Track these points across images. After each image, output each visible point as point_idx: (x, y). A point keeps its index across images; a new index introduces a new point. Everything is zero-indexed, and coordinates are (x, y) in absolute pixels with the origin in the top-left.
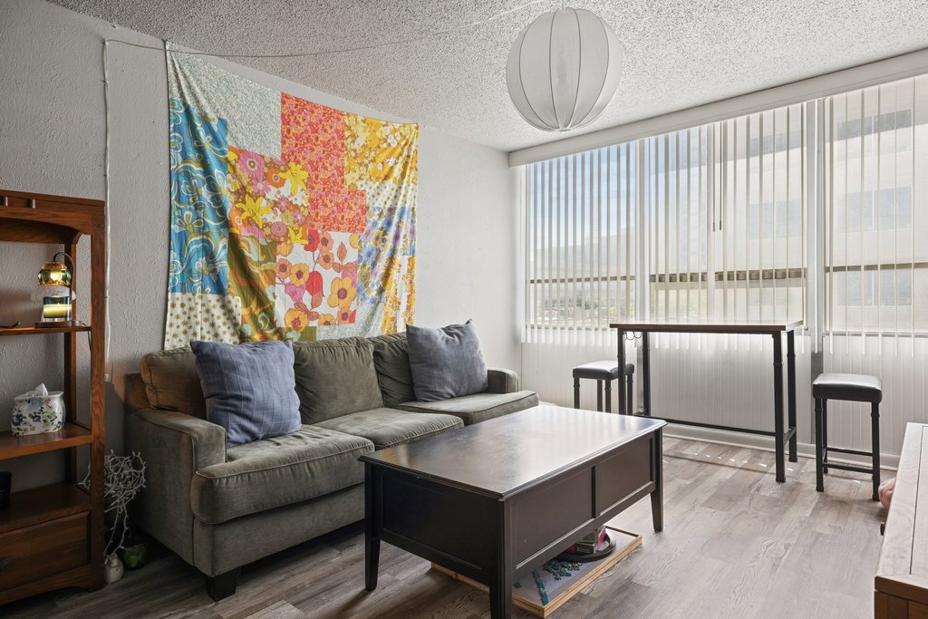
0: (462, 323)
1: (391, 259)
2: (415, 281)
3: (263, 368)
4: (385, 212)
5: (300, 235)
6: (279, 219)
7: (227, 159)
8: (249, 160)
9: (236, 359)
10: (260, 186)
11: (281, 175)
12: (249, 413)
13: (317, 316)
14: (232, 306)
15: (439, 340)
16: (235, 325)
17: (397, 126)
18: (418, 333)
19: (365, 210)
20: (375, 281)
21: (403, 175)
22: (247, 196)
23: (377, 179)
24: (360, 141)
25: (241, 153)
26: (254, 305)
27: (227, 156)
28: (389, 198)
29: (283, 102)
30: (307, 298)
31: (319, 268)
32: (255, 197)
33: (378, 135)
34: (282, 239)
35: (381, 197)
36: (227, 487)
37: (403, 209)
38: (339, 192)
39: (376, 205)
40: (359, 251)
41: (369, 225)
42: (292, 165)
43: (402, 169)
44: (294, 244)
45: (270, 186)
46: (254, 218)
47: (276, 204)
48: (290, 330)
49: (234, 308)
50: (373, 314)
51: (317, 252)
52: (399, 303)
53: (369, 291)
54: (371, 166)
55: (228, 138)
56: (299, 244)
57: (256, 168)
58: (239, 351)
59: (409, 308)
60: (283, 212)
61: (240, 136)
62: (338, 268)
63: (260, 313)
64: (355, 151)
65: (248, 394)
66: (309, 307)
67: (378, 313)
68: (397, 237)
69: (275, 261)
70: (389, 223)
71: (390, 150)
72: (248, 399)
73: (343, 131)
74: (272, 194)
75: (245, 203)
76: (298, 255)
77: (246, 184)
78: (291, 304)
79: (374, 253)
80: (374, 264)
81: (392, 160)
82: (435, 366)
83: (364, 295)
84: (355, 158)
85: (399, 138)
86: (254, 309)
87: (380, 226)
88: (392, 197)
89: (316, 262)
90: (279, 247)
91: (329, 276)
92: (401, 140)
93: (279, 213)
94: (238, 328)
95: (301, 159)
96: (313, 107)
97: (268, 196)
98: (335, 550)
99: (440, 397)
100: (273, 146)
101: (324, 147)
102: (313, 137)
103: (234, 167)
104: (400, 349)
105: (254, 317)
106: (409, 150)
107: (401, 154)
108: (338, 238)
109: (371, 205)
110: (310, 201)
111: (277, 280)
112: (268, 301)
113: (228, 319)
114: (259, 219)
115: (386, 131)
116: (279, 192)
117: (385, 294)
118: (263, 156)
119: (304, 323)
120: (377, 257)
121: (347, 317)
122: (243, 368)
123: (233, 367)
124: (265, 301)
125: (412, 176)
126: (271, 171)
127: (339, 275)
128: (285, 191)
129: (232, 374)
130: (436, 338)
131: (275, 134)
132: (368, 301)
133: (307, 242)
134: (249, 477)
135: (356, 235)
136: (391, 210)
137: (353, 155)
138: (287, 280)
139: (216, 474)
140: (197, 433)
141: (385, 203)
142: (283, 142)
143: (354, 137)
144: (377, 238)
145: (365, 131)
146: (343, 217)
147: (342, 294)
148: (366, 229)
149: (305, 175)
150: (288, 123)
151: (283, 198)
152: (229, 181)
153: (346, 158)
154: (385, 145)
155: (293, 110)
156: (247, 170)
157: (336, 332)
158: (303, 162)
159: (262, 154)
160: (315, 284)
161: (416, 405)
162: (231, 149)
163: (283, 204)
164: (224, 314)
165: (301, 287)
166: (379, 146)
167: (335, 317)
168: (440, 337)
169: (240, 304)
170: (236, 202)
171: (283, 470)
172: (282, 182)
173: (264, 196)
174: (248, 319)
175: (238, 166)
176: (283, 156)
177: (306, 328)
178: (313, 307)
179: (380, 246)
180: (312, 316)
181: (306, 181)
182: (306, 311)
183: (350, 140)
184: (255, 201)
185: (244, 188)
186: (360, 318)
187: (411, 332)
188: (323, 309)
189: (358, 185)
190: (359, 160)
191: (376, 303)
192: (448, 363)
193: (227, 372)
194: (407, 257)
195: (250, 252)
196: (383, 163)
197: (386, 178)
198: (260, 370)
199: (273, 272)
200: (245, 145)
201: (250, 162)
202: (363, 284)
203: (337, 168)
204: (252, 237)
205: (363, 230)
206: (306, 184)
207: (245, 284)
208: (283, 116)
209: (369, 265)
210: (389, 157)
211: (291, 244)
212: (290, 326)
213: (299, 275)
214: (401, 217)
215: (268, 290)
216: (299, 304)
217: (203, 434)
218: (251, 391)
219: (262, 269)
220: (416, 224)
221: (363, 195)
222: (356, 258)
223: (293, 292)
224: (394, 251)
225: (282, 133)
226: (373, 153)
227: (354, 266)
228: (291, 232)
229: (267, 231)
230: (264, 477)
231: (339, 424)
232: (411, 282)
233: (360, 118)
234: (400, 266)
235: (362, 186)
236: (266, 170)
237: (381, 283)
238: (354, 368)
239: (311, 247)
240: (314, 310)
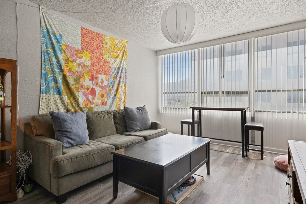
0: (142, 106)
1: (119, 84)
2: (126, 92)
3: (76, 121)
4: (117, 69)
5: (88, 75)
6: (80, 70)
7: (62, 48)
8: (70, 49)
9: (66, 118)
10: (74, 58)
11: (81, 55)
12: (71, 137)
13: (94, 103)
14: (64, 99)
15: (135, 112)
16: (65, 106)
17: (121, 41)
18: (128, 109)
19: (110, 68)
20: (113, 92)
21: (123, 57)
22: (69, 61)
23: (114, 58)
24: (108, 45)
25: (67, 46)
26: (72, 99)
27: (62, 47)
28: (118, 64)
29: (82, 30)
30: (90, 97)
31: (94, 87)
32: (72, 62)
33: (114, 43)
34: (82, 77)
35: (115, 64)
36: (63, 164)
37: (123, 68)
38: (101, 62)
39: (114, 66)
40: (108, 82)
41: (111, 73)
42: (85, 51)
43: (122, 55)
44: (86, 79)
45: (77, 58)
46: (72, 69)
47: (79, 64)
48: (84, 108)
49: (65, 100)
50: (113, 103)
51: (94, 82)
52: (121, 99)
53: (111, 95)
54: (112, 53)
55: (62, 41)
56: (87, 79)
57: (72, 52)
58: (67, 115)
59: (124, 101)
60: (82, 67)
61: (67, 41)
62: (101, 87)
63: (74, 102)
64: (107, 48)
65: (70, 130)
66: (91, 100)
67: (114, 102)
68: (120, 77)
69: (79, 84)
70: (118, 73)
71: (118, 48)
72: (70, 132)
73: (103, 41)
74: (78, 61)
75: (68, 64)
76: (87, 82)
77: (69, 57)
78: (85, 99)
79: (113, 82)
80: (113, 86)
81: (119, 52)
82: (134, 120)
83: (109, 96)
84: (107, 50)
85: (121, 45)
86: (72, 100)
87: (115, 73)
88: (119, 64)
89: (93, 85)
90: (80, 79)
91: (98, 90)
92: (122, 45)
93: (81, 68)
94: (66, 107)
95: (88, 50)
96: (92, 32)
97: (77, 62)
98: (101, 184)
99: (135, 130)
100: (78, 44)
101: (96, 46)
102: (92, 42)
103: (64, 51)
104: (122, 114)
105: (72, 103)
106: (124, 49)
107: (122, 50)
108: (101, 77)
109: (112, 66)
110: (91, 64)
111: (80, 91)
112: (77, 98)
113: (62, 104)
114: (74, 70)
115: (117, 42)
116: (80, 61)
117: (117, 96)
118: (75, 48)
119: (89, 105)
120: (114, 84)
121: (104, 103)
122: (68, 121)
123: (65, 121)
124: (75, 97)
125: (125, 57)
126: (78, 53)
127: (101, 89)
128: (83, 60)
129: (65, 123)
130: (134, 111)
131: (79, 41)
132: (111, 98)
133: (90, 78)
134: (71, 160)
135: (107, 76)
136: (119, 68)
137: (106, 49)
138: (83, 91)
139: (59, 159)
140: (52, 144)
141: (117, 66)
142: (82, 44)
143: (106, 43)
144: (114, 77)
145: (110, 41)
146: (102, 70)
147: (102, 96)
148: (110, 74)
149: (89, 55)
150: (84, 37)
151: (82, 63)
152: (63, 56)
153: (103, 50)
154: (117, 47)
155: (85, 33)
156: (69, 52)
157: (100, 109)
158: (89, 51)
159: (75, 47)
160: (93, 92)
161: (128, 133)
162: (64, 45)
163: (82, 65)
164: (61, 102)
165: (88, 93)
166: (114, 47)
167: (100, 103)
168: (135, 111)
169: (67, 99)
170: (65, 63)
171: (84, 157)
172: (81, 57)
173: (75, 62)
174: (69, 104)
175: (66, 51)
176: (82, 48)
177: (90, 107)
178: (92, 100)
179: (115, 80)
180: (92, 103)
181: (90, 57)
182: (90, 102)
183: (105, 44)
184: (72, 63)
185: (68, 58)
186: (108, 104)
187: (126, 109)
188: (96, 101)
189: (108, 59)
190: (108, 51)
191: (114, 99)
192: (138, 119)
193: (63, 122)
194: (124, 84)
195: (70, 81)
196: (116, 52)
197: (117, 57)
198: (75, 122)
199: (79, 88)
200: (69, 44)
201: (70, 50)
202: (109, 93)
203: (101, 53)
204: (71, 75)
205: (109, 75)
206: (90, 58)
207: (68, 92)
208: (82, 34)
209: (111, 86)
210: (118, 51)
211: (85, 78)
212: (84, 106)
213: (88, 89)
214: (122, 71)
215: (77, 94)
216: (87, 99)
217: (54, 145)
218: (72, 129)
219: (75, 87)
220: (127, 73)
221: (109, 63)
222: (107, 84)
223: (85, 95)
224: (119, 82)
225: (82, 40)
226: (113, 49)
227: (106, 86)
228: (85, 75)
229: (76, 74)
230: (77, 160)
231: (102, 140)
232: (125, 92)
233: (108, 37)
234: (122, 87)
235: (109, 60)
236: (76, 53)
237: (115, 92)
238: (107, 121)
239: (91, 80)
240: (93, 101)
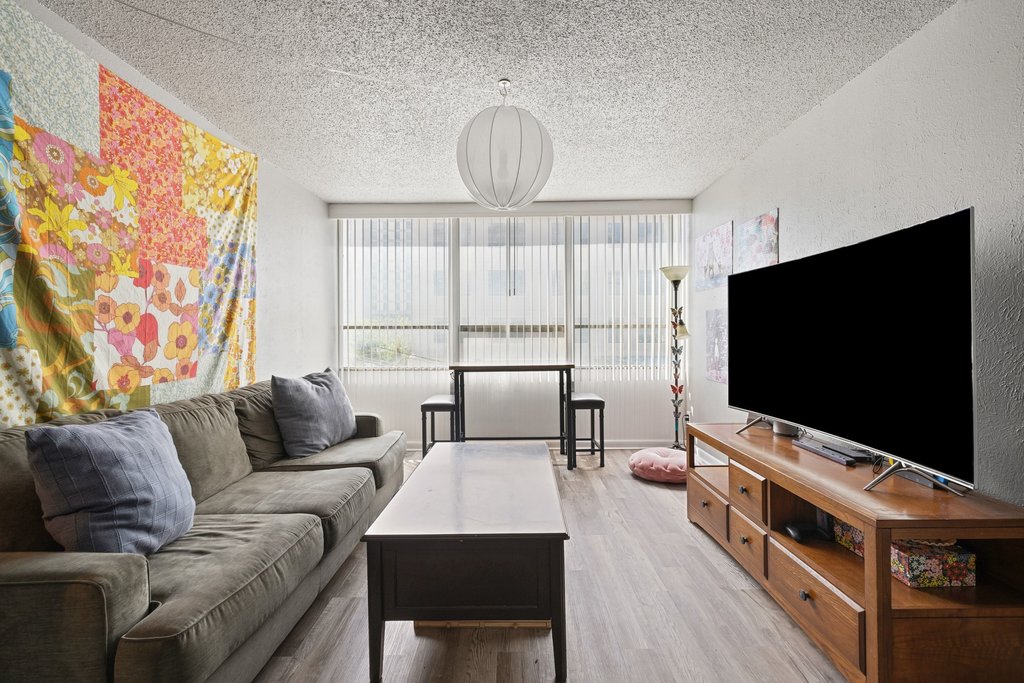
0: (321, 371)
1: (234, 301)
2: (256, 326)
4: (227, 247)
5: (127, 265)
6: (97, 240)
7: (12, 136)
8: (50, 146)
10: (69, 188)
11: (99, 178)
12: (148, 522)
13: (151, 372)
14: (27, 363)
15: (310, 391)
16: (31, 393)
17: (238, 151)
18: (287, 384)
19: (205, 242)
20: (218, 326)
21: (244, 208)
22: (47, 199)
23: (218, 207)
24: (199, 160)
25: (36, 132)
26: (60, 361)
27: (13, 131)
28: (230, 232)
29: (102, 79)
30: (138, 349)
31: (153, 310)
32: (62, 202)
33: (218, 155)
34: (103, 268)
35: (222, 230)
37: (244, 245)
38: (176, 216)
39: (218, 238)
40: (200, 291)
41: (210, 260)
42: (115, 167)
43: (242, 201)
44: (120, 276)
45: (84, 191)
46: (59, 233)
47: (93, 218)
48: (115, 393)
49: (30, 368)
50: (216, 365)
51: (150, 289)
52: (241, 352)
53: (211, 339)
54: (211, 190)
55: (12, 104)
56: (126, 278)
57: (61, 161)
59: (250, 356)
60: (104, 231)
61: (35, 108)
62: (176, 310)
63: (70, 372)
64: (194, 168)
65: (144, 495)
66: (141, 360)
67: (221, 363)
68: (238, 277)
69: (92, 298)
70: (231, 261)
71: (230, 177)
72: (145, 502)
73: (180, 141)
74: (87, 203)
75: (44, 209)
76: (126, 292)
77: (45, 181)
78: (116, 357)
79: (216, 294)
80: (216, 307)
81: (233, 189)
82: (310, 418)
83: (206, 343)
84: (194, 177)
85: (239, 166)
86: (60, 367)
87: (221, 262)
88: (233, 231)
89: (149, 302)
90: (98, 280)
91: (165, 320)
92: (241, 169)
93: (98, 231)
94: (34, 398)
95: (128, 163)
96: (143, 101)
97: (81, 205)
99: (315, 449)
100: (87, 135)
101: (158, 154)
102: (143, 137)
103: (24, 152)
104: (261, 403)
105: (60, 379)
106: (249, 181)
107: (241, 185)
108: (176, 272)
109: (212, 237)
110: (141, 221)
111: (97, 325)
112: (84, 355)
113: (16, 385)
114: (68, 237)
115: (227, 154)
116: (97, 202)
117: (228, 342)
118: (72, 147)
119: (135, 381)
120: (220, 299)
121: (187, 370)
122: (128, 458)
123: (116, 460)
124: (78, 354)
125: (252, 211)
126: (85, 171)
127: (178, 319)
128: (106, 202)
130: (307, 389)
131: (91, 120)
132: (210, 350)
133: (136, 275)
135: (196, 271)
136: (233, 246)
137: (192, 173)
138: (111, 325)
141: (227, 237)
142: (103, 135)
143: (193, 152)
144: (219, 276)
145: (205, 148)
146: (181, 248)
147: (181, 342)
148: (207, 264)
149: (133, 185)
150: (110, 109)
151: (102, 212)
152: (14, 171)
153: (184, 175)
154: (225, 170)
155: (115, 97)
156: (48, 161)
157: (175, 390)
158: (130, 168)
159: (72, 142)
160: (147, 330)
161: (298, 462)
162: (18, 122)
163: (104, 220)
164: (9, 378)
165: (130, 334)
166: (219, 170)
167: (173, 370)
168: (308, 386)
169: (38, 361)
170: (28, 206)
172: (100, 190)
173: (75, 204)
174: (52, 382)
175: (32, 152)
176: (103, 153)
177: (138, 388)
178: (146, 361)
179: (222, 285)
180: (144, 372)
181: (135, 194)
182: (138, 367)
183: (188, 154)
184: (61, 209)
185: (41, 186)
186: (202, 370)
187: (277, 384)
188: (156, 363)
189: (199, 209)
190: (199, 181)
191: (219, 352)
192: (323, 413)
193: (106, 468)
194: (248, 300)
195: (54, 284)
196: (223, 190)
197: (227, 208)
198: (151, 457)
199: (91, 314)
200: (44, 123)
201: (52, 151)
202: (205, 330)
203: (174, 185)
204: (56, 260)
205: (203, 266)
206: (135, 198)
207: (44, 330)
208: (102, 97)
209: (210, 308)
210: (230, 184)
211: (116, 276)
212: (116, 387)
213: (127, 318)
214: (242, 255)
215: (83, 339)
216: (127, 357)
218: (148, 488)
219: (74, 309)
220: (256, 265)
221: (203, 224)
222: (197, 299)
223: (118, 341)
224: (236, 292)
225: (102, 122)
226: (213, 176)
227: (194, 308)
228: (116, 261)
229: (81, 255)
232: (252, 328)
233: (199, 131)
234: (242, 309)
235: (202, 212)
236: (77, 167)
237: (223, 329)
238: (223, 432)
239: (142, 282)
240: (148, 364)
